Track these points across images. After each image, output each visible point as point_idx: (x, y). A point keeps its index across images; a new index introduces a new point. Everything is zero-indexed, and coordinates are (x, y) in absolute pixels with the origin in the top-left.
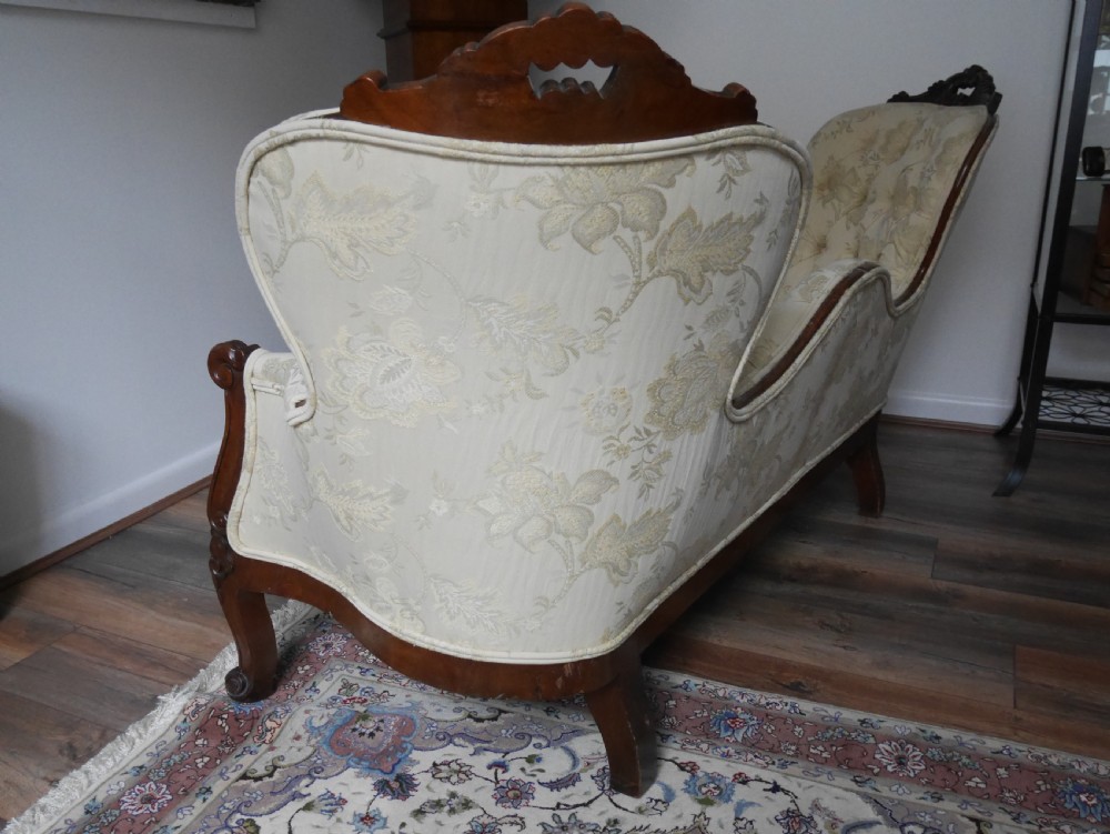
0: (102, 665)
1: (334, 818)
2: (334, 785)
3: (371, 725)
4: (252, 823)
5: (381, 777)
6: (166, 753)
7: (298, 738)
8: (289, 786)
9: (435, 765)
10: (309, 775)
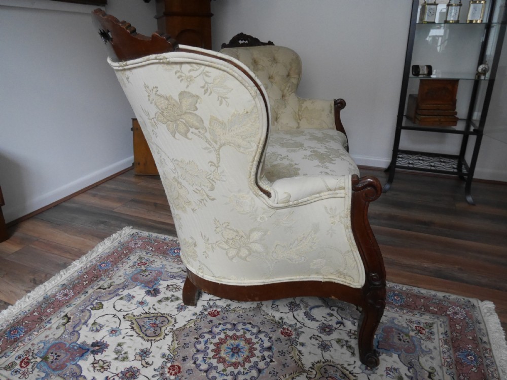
0: (47, 252)
1: (130, 303)
2: (131, 292)
3: (147, 274)
4: (101, 304)
5: (148, 289)
6: (73, 280)
7: (120, 276)
8: (115, 292)
9: (168, 285)
10: (123, 288)
